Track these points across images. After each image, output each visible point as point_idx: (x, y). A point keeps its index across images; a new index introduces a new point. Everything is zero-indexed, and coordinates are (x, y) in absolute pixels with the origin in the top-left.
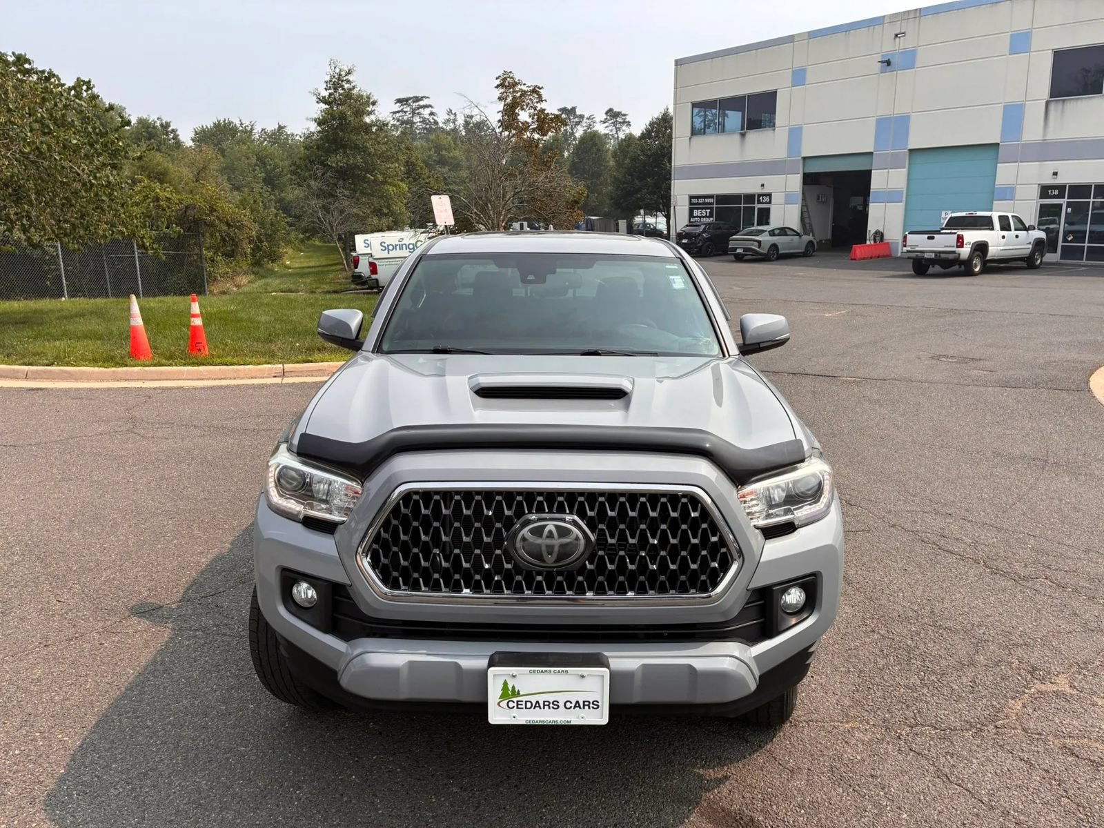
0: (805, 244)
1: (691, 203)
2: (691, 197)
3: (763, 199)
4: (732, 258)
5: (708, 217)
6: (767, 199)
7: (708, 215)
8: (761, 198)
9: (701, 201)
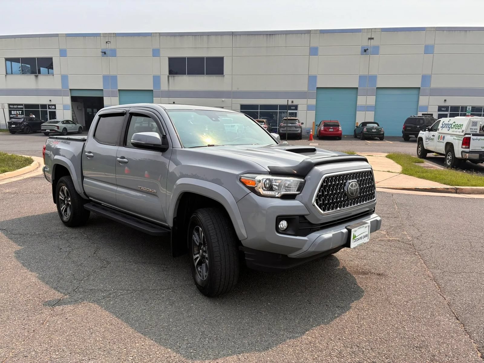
0: (78, 127)
1: (9, 108)
2: (9, 105)
3: (51, 107)
4: (43, 134)
5: (20, 115)
6: (53, 107)
7: (20, 114)
8: (50, 106)
9: (15, 107)
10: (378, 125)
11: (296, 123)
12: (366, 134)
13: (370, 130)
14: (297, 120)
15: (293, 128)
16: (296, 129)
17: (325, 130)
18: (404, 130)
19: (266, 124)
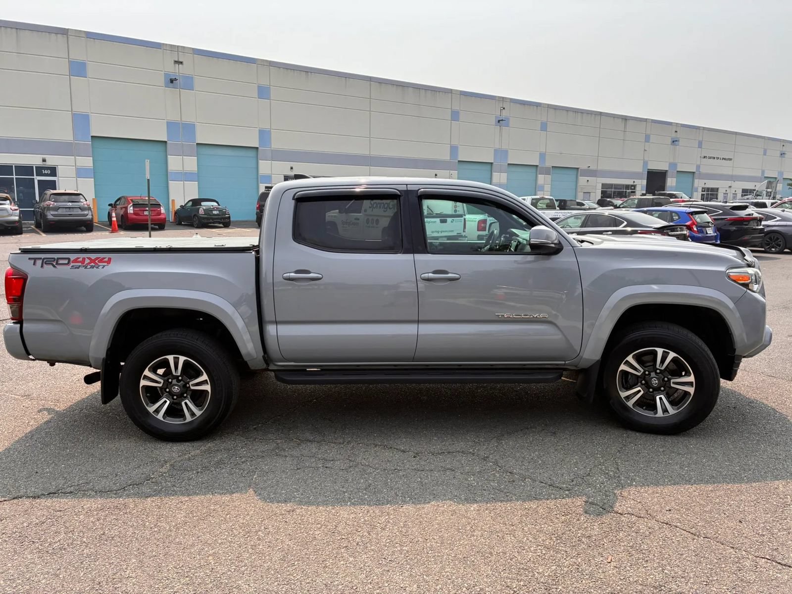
10: (219, 205)
11: (82, 200)
12: (204, 218)
13: (210, 212)
14: (81, 196)
15: (75, 210)
16: (83, 213)
17: (135, 214)
18: (258, 211)
19: (13, 204)
